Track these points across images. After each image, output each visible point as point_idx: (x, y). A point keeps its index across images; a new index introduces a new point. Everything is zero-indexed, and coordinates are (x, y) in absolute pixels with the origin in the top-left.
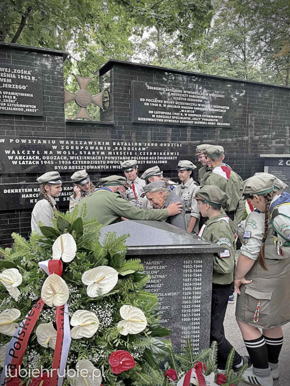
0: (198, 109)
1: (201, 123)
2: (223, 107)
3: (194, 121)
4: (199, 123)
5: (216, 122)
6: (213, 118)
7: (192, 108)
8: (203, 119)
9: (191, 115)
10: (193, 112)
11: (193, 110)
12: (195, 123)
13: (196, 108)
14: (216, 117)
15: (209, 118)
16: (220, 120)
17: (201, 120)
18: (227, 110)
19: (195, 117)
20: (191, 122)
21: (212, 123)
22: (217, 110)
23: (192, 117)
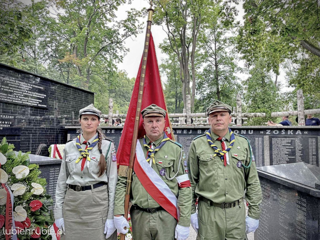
0: (26, 94)
1: (27, 103)
2: (42, 95)
3: (23, 101)
4: (26, 103)
5: (38, 104)
6: (35, 101)
7: (22, 93)
8: (29, 101)
9: (21, 97)
10: (22, 95)
11: (22, 94)
12: (24, 103)
13: (24, 94)
14: (38, 100)
15: (33, 101)
16: (40, 103)
17: (28, 102)
18: (44, 97)
19: (24, 99)
20: (21, 102)
21: (35, 104)
22: (38, 96)
23: (21, 99)
